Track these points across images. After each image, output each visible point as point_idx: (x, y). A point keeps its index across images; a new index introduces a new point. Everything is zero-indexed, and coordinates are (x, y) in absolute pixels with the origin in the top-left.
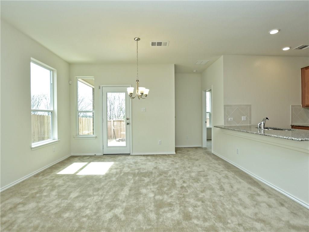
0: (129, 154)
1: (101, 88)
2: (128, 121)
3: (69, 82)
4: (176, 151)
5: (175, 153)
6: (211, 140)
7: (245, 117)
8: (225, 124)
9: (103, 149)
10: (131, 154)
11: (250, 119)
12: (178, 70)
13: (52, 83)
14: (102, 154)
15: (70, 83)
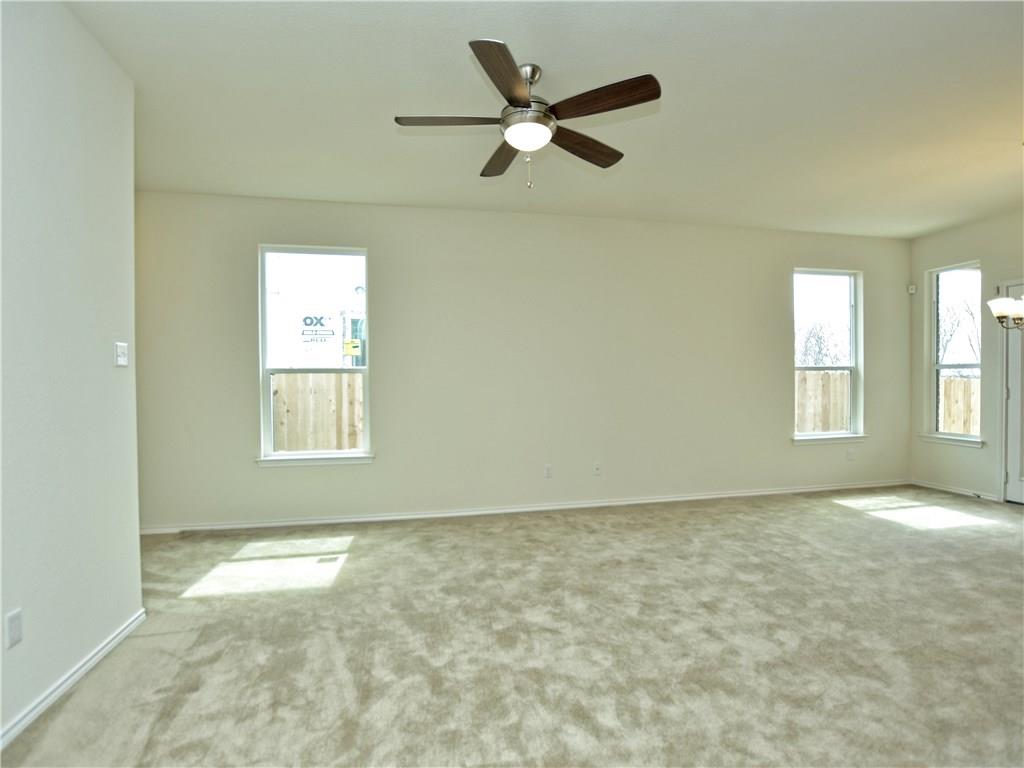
3: (908, 289)
9: (1005, 483)
13: (853, 303)
14: (1002, 501)
15: (911, 292)
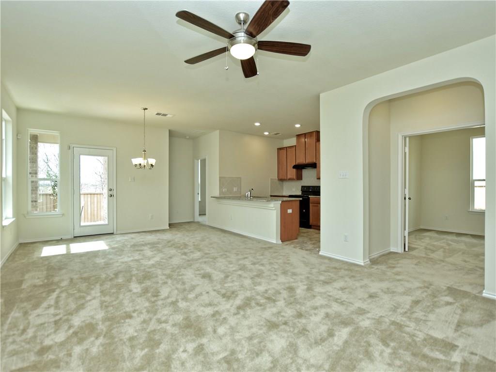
0: (112, 234)
1: (72, 148)
2: (111, 193)
3: (17, 135)
4: (169, 226)
5: (168, 228)
6: (205, 214)
7: (236, 188)
8: (220, 194)
9: (74, 229)
10: (115, 233)
11: (240, 189)
12: (172, 134)
14: (73, 237)
15: (19, 137)
